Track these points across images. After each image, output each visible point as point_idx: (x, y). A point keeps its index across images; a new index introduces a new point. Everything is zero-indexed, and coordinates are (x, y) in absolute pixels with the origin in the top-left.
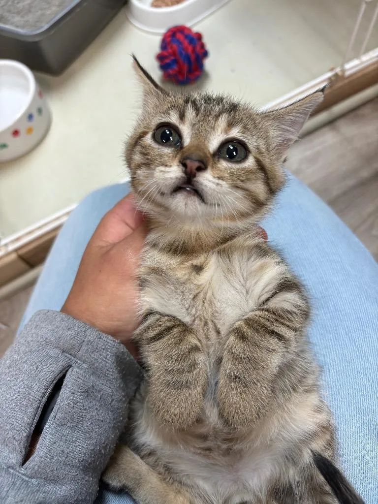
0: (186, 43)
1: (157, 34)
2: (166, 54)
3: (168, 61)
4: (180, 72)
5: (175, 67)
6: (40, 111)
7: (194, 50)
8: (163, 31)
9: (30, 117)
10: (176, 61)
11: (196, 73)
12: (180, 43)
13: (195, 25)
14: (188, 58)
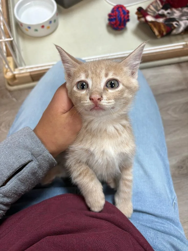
0: (122, 13)
1: (112, 5)
2: (112, 15)
3: (112, 18)
4: (116, 24)
5: (114, 22)
6: (55, 21)
7: (124, 17)
8: (115, 5)
9: (50, 22)
10: (115, 19)
11: (122, 27)
12: (120, 12)
13: (128, 6)
14: (120, 19)
